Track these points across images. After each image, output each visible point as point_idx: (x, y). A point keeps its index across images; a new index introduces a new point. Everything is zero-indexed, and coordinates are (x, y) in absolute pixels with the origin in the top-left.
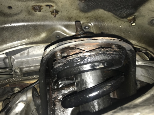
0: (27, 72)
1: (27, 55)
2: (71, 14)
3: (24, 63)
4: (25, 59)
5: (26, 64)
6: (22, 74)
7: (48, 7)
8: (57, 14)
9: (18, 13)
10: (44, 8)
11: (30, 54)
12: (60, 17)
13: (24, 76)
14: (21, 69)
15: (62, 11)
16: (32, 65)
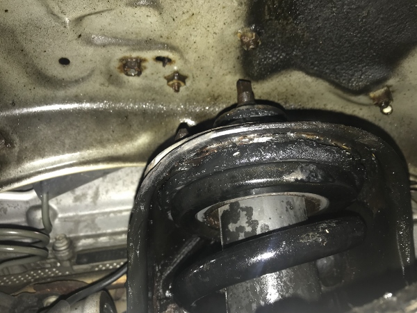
0: (88, 251)
1: (91, 202)
2: (217, 84)
3: (82, 225)
4: (87, 213)
5: (86, 227)
6: (72, 258)
7: (160, 65)
8: (182, 84)
9: (83, 79)
10: (151, 67)
11: (100, 199)
12: (188, 93)
13: (79, 263)
14: (71, 243)
15: (195, 76)
16: (104, 231)
